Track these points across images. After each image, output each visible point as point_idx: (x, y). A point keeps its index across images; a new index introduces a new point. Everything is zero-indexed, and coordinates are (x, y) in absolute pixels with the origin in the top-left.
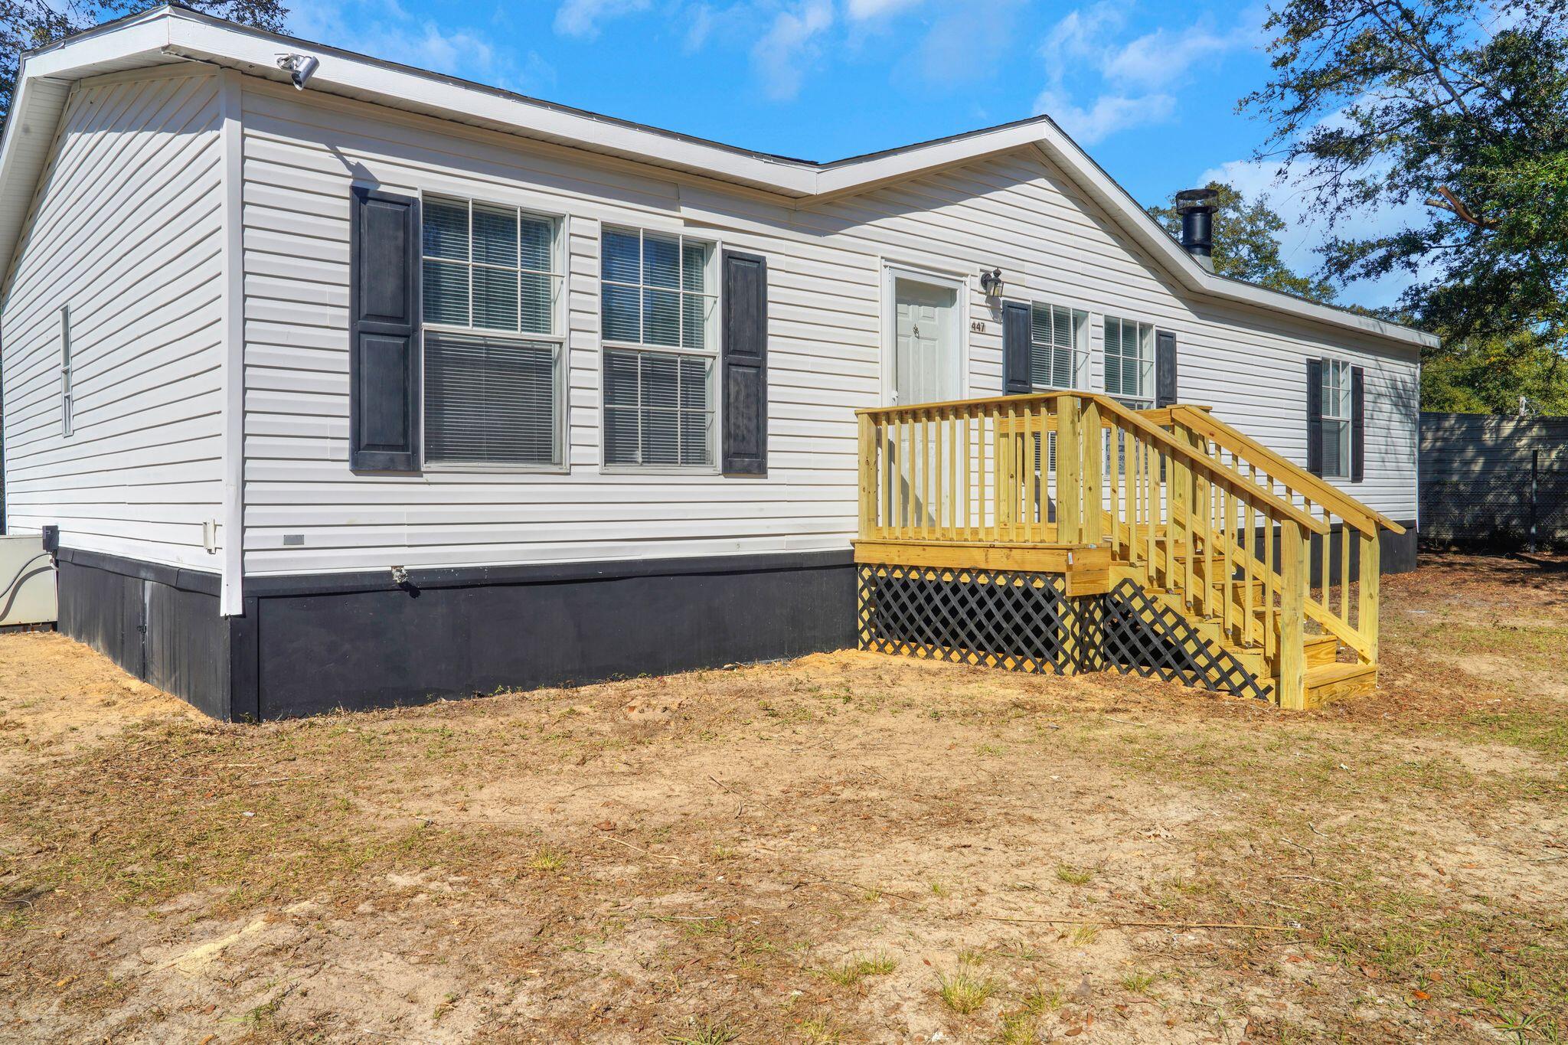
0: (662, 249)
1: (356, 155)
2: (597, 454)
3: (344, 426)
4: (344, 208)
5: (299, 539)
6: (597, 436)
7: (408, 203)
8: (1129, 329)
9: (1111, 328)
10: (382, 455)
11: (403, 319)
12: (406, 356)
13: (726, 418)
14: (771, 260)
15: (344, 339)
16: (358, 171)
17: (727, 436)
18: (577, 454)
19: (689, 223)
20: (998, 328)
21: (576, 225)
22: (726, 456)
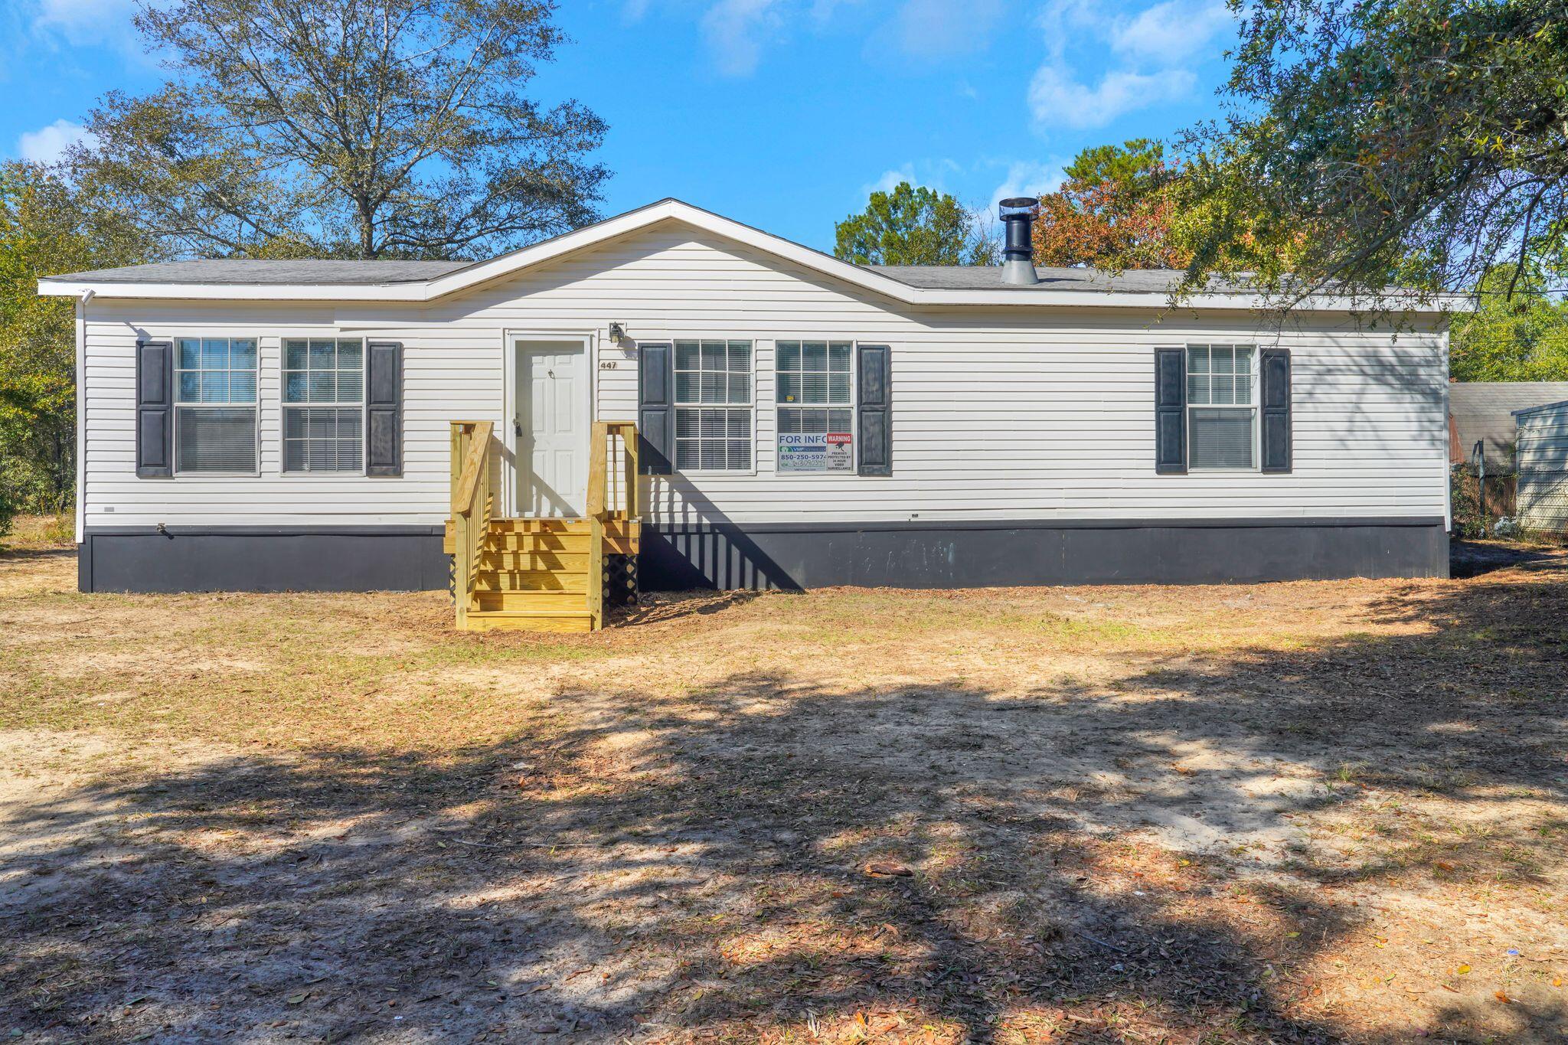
0: (321, 346)
1: (138, 325)
2: (279, 466)
3: (133, 456)
4: (133, 351)
5: (112, 509)
6: (279, 456)
7: (166, 345)
8: (814, 350)
9: (786, 353)
10: (152, 469)
11: (163, 402)
12: (164, 421)
13: (369, 442)
14: (406, 343)
15: (133, 414)
16: (141, 332)
17: (369, 453)
18: (265, 467)
19: (343, 330)
20: (634, 364)
21: (265, 342)
22: (369, 465)
